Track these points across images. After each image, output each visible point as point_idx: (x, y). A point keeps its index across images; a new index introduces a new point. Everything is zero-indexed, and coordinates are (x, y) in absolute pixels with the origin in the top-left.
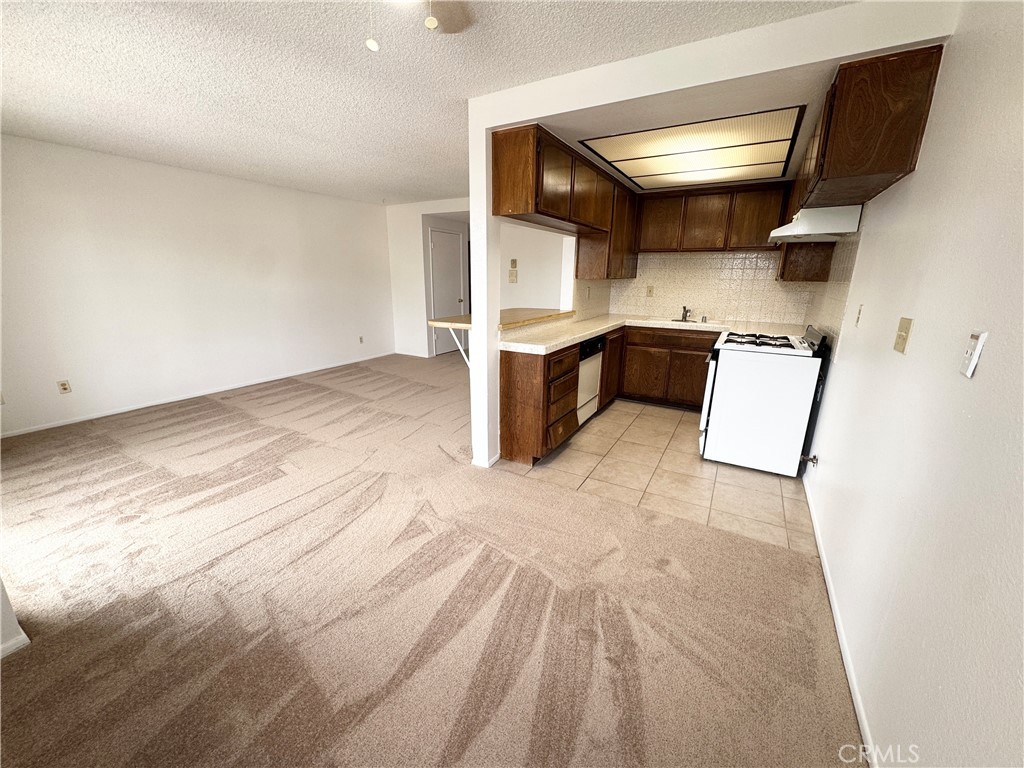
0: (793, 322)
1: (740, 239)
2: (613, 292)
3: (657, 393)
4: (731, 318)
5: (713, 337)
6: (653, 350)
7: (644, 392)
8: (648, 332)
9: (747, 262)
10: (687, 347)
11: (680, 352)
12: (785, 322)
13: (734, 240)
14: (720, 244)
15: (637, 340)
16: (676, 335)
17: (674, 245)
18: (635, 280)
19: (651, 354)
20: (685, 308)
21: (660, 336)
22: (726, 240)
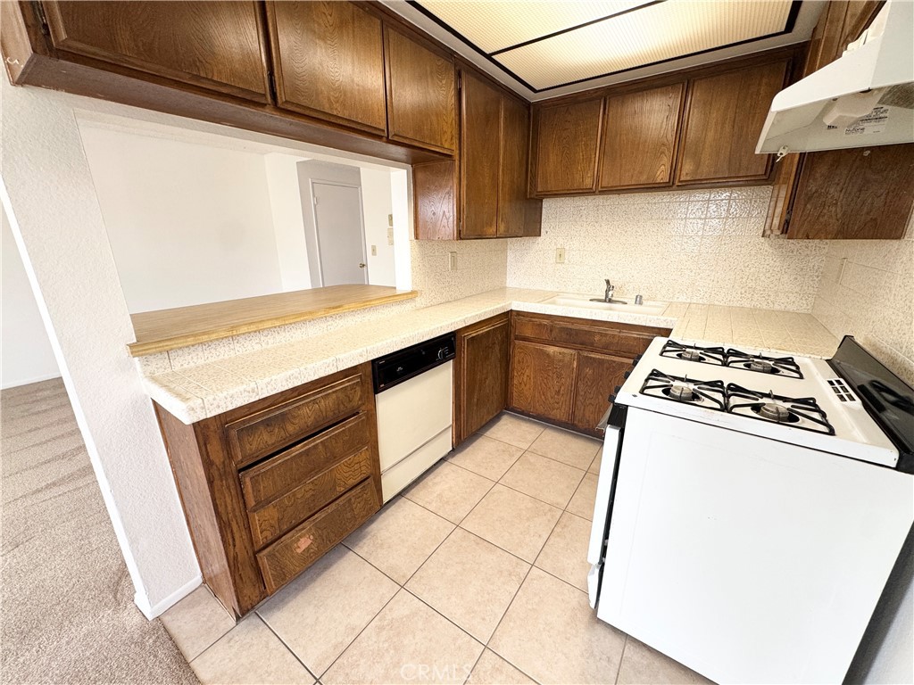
0: (791, 308)
1: (698, 165)
2: (510, 256)
3: (560, 414)
4: (682, 299)
5: (645, 335)
6: (552, 350)
7: (541, 410)
8: (545, 322)
9: (713, 207)
10: (605, 349)
11: (593, 355)
12: (777, 307)
13: (687, 170)
14: (662, 174)
15: (528, 332)
16: (586, 328)
17: (588, 182)
18: (539, 239)
19: (548, 355)
20: (608, 282)
21: (563, 329)
22: (674, 170)
